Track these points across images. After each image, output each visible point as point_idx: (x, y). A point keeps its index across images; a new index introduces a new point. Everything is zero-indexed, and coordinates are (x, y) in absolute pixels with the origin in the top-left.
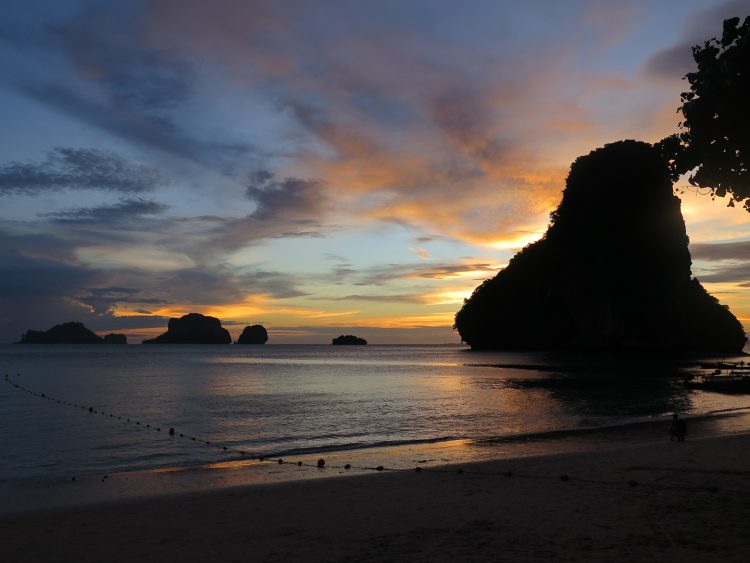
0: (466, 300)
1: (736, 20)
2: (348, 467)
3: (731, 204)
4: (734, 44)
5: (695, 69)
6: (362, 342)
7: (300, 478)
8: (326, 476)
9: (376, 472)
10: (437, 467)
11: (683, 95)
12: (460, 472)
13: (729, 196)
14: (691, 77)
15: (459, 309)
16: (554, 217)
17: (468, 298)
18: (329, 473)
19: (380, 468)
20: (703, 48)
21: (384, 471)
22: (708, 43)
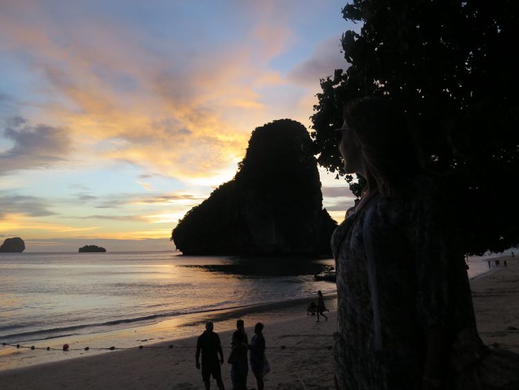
0: (180, 221)
1: (341, 71)
2: (87, 349)
3: (337, 178)
4: (340, 84)
5: (321, 91)
6: (102, 250)
7: (48, 361)
8: (70, 358)
9: (109, 351)
10: (156, 344)
11: (315, 106)
12: (171, 347)
13: (337, 172)
14: (319, 96)
15: (175, 226)
16: (241, 166)
17: (182, 219)
18: (72, 355)
19: (113, 348)
20: (326, 80)
21: (115, 350)
22: (328, 78)
